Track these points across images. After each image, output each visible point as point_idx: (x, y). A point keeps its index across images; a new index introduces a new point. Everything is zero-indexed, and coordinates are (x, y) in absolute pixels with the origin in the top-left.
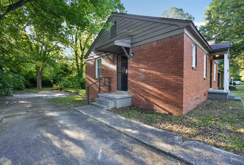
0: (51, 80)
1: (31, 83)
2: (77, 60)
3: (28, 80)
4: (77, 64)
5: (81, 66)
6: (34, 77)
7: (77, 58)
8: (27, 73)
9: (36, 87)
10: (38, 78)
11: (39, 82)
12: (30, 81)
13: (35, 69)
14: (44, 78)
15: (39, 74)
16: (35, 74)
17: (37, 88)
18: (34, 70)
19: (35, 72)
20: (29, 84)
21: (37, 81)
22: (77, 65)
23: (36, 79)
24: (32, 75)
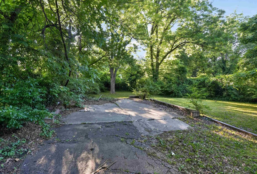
0: (127, 82)
1: (106, 87)
2: (152, 58)
3: (104, 83)
4: (152, 63)
5: (156, 66)
6: (108, 80)
7: (152, 56)
8: (102, 76)
9: (110, 90)
10: (112, 81)
11: (113, 86)
12: (104, 85)
13: (110, 71)
14: (117, 81)
15: (113, 76)
16: (109, 77)
17: (110, 92)
18: (108, 72)
19: (109, 75)
20: (103, 87)
21: (111, 84)
22: (152, 65)
23: (110, 82)
24: (106, 77)
